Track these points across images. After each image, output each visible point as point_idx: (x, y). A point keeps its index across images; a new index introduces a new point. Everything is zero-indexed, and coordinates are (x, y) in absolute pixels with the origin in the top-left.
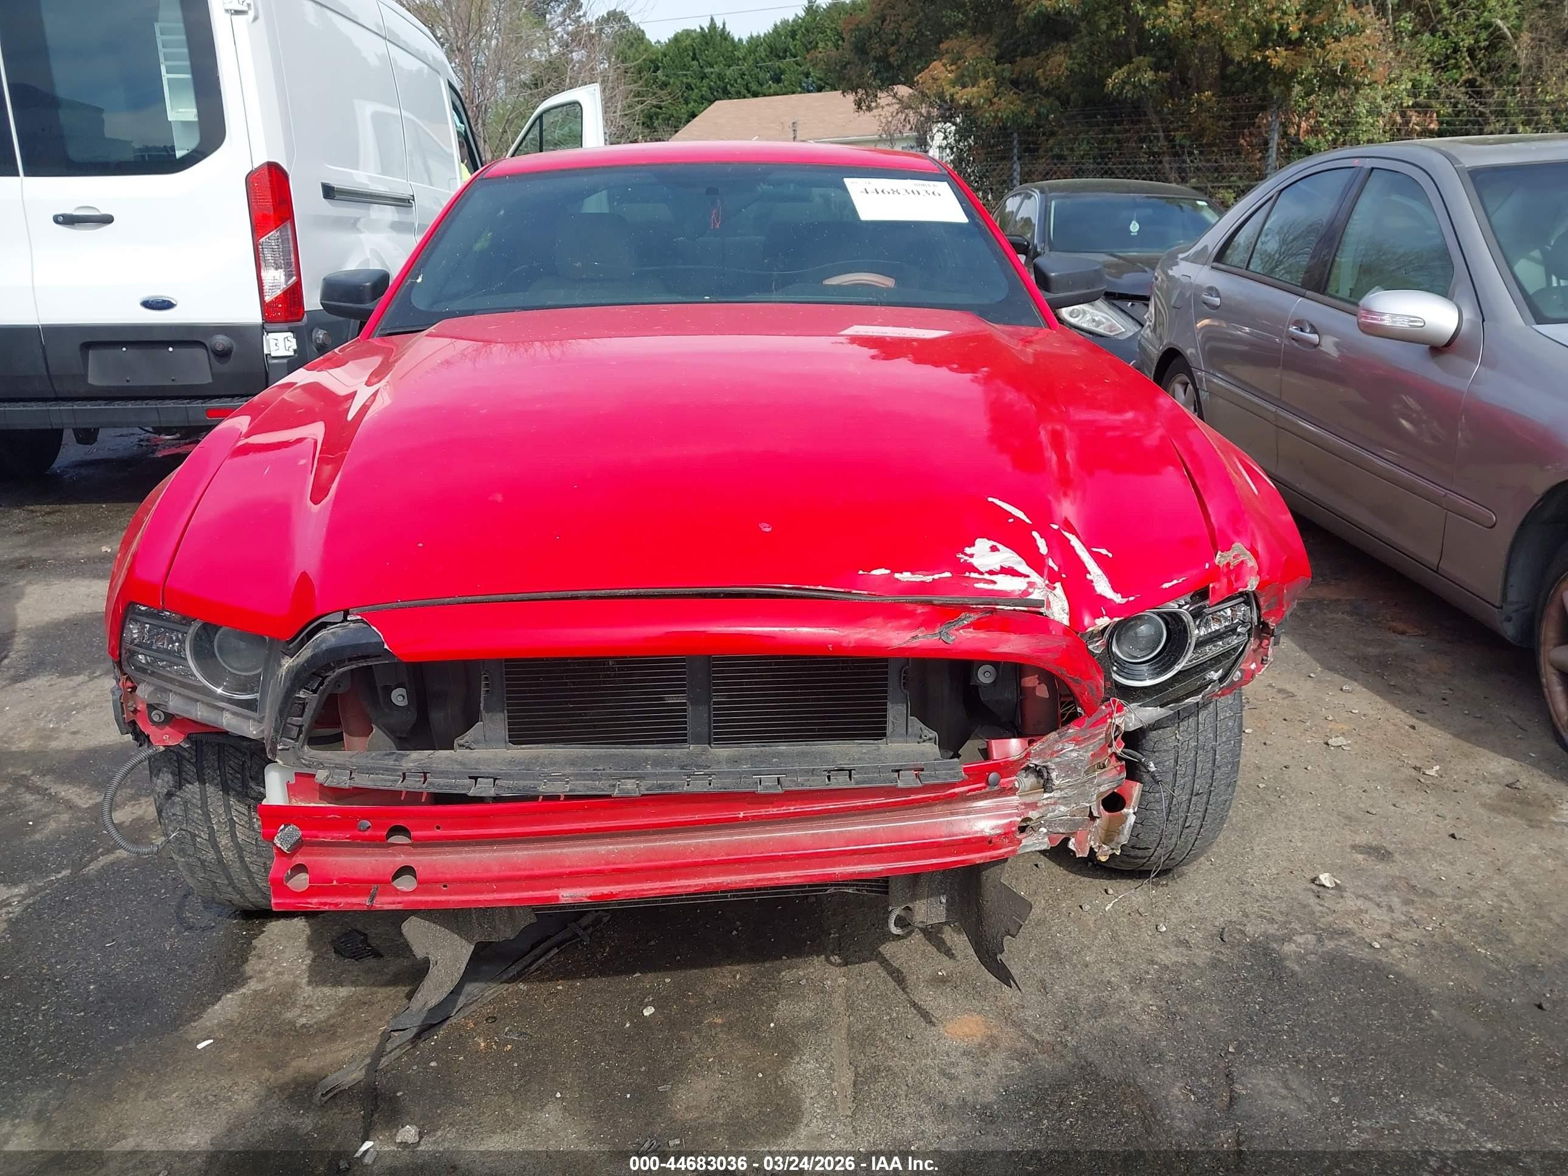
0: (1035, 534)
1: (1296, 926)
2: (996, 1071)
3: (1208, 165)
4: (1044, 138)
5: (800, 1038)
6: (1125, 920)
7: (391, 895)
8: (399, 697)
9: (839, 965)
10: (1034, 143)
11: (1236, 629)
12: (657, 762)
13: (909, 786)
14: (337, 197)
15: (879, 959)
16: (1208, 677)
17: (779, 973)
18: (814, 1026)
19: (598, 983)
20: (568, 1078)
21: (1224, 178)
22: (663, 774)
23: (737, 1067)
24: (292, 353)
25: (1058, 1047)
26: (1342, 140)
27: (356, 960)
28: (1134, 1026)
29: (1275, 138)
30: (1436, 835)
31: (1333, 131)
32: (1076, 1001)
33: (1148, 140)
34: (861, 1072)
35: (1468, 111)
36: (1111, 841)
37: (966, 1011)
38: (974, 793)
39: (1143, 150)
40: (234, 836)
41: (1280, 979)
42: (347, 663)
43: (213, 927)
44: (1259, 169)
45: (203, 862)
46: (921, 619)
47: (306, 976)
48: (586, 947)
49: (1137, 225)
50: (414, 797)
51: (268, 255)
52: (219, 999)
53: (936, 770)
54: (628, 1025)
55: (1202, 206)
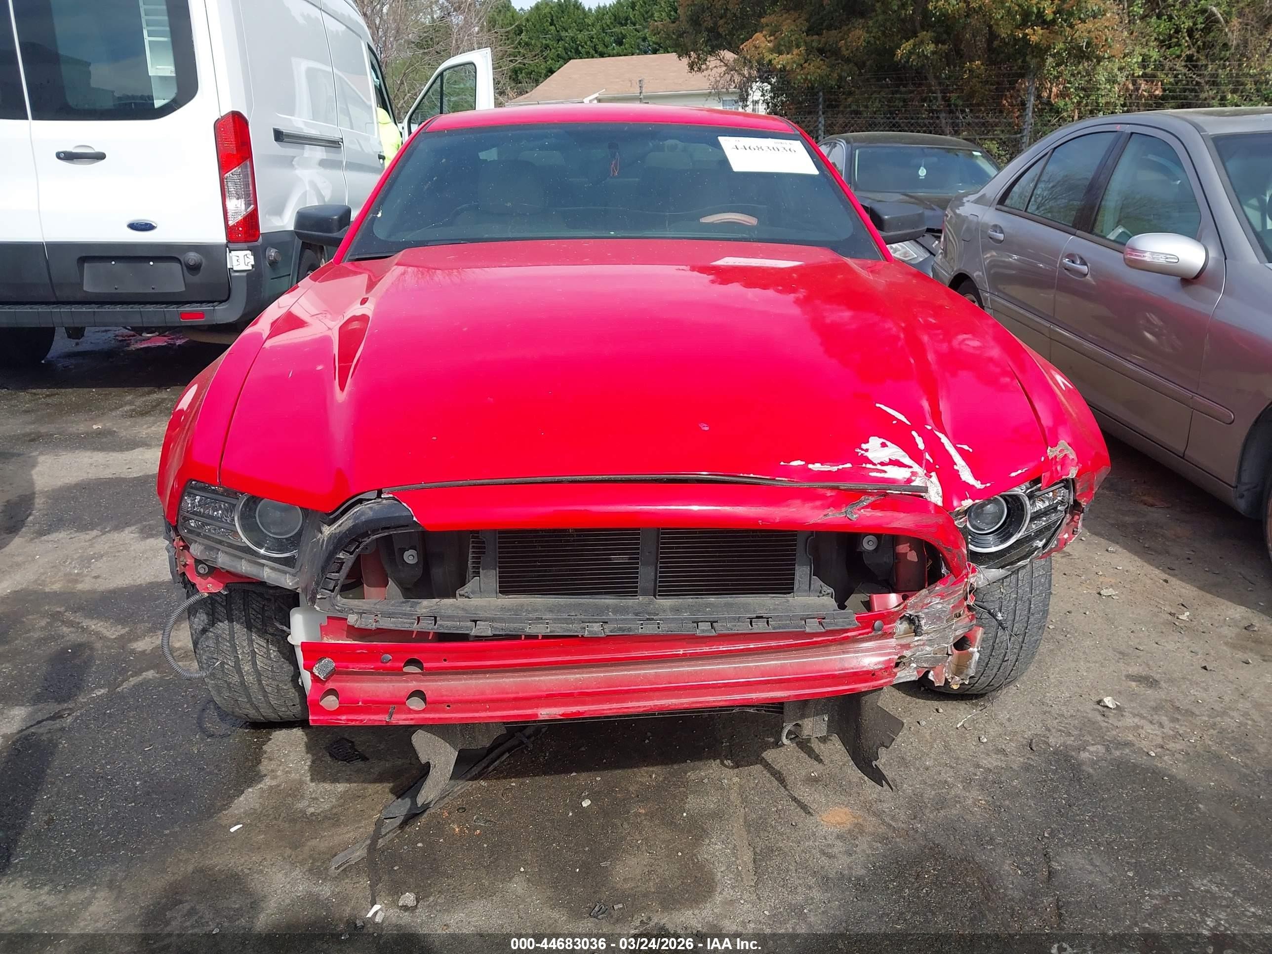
0: (914, 433)
1: (1089, 738)
2: (864, 851)
3: (977, 121)
4: (844, 96)
5: (708, 825)
6: (954, 733)
7: (405, 713)
8: (410, 557)
9: (732, 768)
10: (836, 100)
11: (1057, 507)
12: (617, 610)
13: (814, 631)
14: (286, 140)
15: (764, 763)
16: (1035, 545)
17: (686, 774)
18: (717, 815)
19: (544, 780)
20: (528, 856)
21: (988, 132)
22: (622, 620)
23: (661, 847)
24: (250, 268)
25: (911, 832)
26: (1085, 102)
27: (348, 762)
28: (968, 817)
29: (1032, 101)
30: (1192, 667)
31: (1078, 95)
32: (922, 796)
33: (928, 100)
34: (758, 852)
35: (1188, 81)
36: (962, 673)
37: (836, 804)
38: (862, 636)
39: (924, 108)
40: (254, 664)
41: (1079, 780)
42: (380, 531)
43: (230, 735)
44: (1017, 125)
45: (229, 684)
46: (831, 500)
47: (309, 775)
48: (530, 751)
49: (925, 171)
50: (422, 636)
51: (231, 188)
52: (243, 792)
53: (834, 618)
54: (571, 814)
55: (977, 156)
